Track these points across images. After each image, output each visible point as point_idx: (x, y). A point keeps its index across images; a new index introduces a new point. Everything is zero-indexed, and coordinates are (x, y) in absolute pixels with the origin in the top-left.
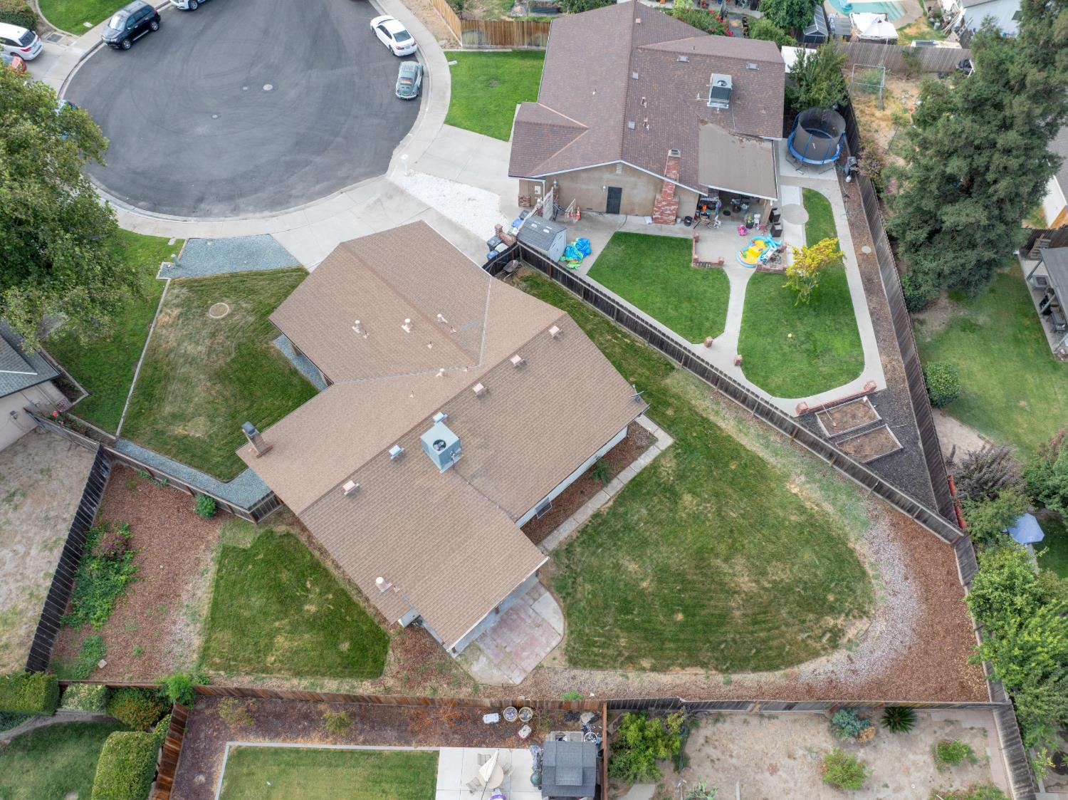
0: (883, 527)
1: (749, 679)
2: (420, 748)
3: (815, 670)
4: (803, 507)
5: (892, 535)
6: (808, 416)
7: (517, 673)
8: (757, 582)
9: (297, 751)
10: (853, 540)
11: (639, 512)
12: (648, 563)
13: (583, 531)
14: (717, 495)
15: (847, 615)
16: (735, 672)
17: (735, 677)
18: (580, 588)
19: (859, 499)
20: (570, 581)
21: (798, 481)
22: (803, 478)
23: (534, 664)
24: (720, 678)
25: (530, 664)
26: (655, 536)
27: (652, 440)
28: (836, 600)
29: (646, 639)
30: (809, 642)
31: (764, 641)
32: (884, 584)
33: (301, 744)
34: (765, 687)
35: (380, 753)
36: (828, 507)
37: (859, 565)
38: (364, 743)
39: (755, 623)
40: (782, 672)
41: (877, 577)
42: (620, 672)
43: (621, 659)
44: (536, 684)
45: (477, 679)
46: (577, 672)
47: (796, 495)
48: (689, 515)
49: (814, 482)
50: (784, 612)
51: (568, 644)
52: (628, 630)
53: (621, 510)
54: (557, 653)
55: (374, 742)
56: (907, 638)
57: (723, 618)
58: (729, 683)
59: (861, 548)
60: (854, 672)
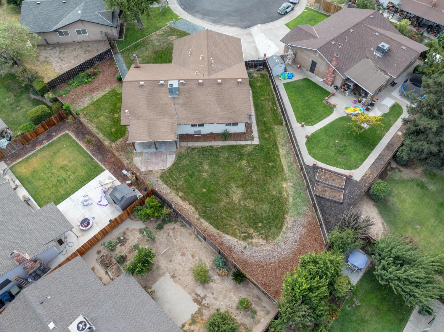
0: (305, 220)
1: (205, 224)
2: (103, 166)
3: (229, 239)
4: (281, 192)
5: (305, 225)
6: (315, 168)
7: (145, 168)
8: (240, 201)
9: (78, 144)
10: (289, 215)
11: (225, 154)
12: (211, 170)
13: (202, 148)
14: (255, 167)
15: (259, 234)
16: (203, 218)
17: (202, 220)
18: (185, 161)
19: (305, 205)
20: (184, 157)
21: (289, 184)
22: (292, 184)
24: (197, 216)
25: (150, 169)
26: (222, 164)
27: (252, 139)
28: (261, 227)
29: (188, 188)
30: (237, 231)
31: (222, 218)
32: (285, 236)
33: (80, 143)
34: (208, 230)
35: (93, 159)
36: (291, 199)
37: (283, 223)
38: (92, 154)
39: (225, 211)
40: (218, 231)
41: (284, 233)
42: (171, 190)
43: (175, 187)
44: (146, 174)
45: (134, 161)
46: (159, 180)
47: (283, 187)
48: (240, 166)
49: (295, 188)
50: (238, 216)
51: (165, 172)
52: (186, 182)
53: (220, 150)
54: (160, 172)
55: (95, 156)
56: (273, 260)
57: (217, 201)
58: (198, 220)
59: (289, 220)
60: (242, 252)
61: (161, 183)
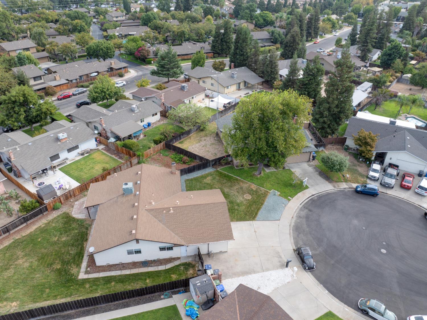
1: (7, 243)
7: (77, 204)
12: (59, 243)
16: (13, 242)
18: (75, 224)
20: (80, 224)
21: (14, 308)
23: (74, 207)
24: (17, 238)
26: (62, 250)
29: (46, 229)
42: (49, 220)
43: (51, 221)
44: (71, 205)
46: (61, 212)
54: (70, 212)
61: (59, 214)
